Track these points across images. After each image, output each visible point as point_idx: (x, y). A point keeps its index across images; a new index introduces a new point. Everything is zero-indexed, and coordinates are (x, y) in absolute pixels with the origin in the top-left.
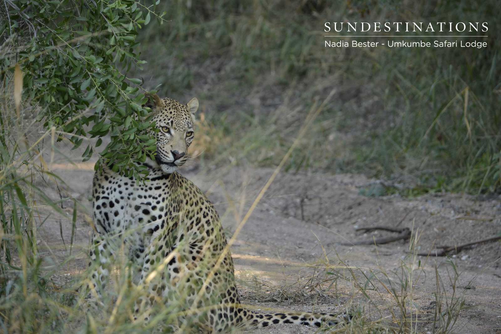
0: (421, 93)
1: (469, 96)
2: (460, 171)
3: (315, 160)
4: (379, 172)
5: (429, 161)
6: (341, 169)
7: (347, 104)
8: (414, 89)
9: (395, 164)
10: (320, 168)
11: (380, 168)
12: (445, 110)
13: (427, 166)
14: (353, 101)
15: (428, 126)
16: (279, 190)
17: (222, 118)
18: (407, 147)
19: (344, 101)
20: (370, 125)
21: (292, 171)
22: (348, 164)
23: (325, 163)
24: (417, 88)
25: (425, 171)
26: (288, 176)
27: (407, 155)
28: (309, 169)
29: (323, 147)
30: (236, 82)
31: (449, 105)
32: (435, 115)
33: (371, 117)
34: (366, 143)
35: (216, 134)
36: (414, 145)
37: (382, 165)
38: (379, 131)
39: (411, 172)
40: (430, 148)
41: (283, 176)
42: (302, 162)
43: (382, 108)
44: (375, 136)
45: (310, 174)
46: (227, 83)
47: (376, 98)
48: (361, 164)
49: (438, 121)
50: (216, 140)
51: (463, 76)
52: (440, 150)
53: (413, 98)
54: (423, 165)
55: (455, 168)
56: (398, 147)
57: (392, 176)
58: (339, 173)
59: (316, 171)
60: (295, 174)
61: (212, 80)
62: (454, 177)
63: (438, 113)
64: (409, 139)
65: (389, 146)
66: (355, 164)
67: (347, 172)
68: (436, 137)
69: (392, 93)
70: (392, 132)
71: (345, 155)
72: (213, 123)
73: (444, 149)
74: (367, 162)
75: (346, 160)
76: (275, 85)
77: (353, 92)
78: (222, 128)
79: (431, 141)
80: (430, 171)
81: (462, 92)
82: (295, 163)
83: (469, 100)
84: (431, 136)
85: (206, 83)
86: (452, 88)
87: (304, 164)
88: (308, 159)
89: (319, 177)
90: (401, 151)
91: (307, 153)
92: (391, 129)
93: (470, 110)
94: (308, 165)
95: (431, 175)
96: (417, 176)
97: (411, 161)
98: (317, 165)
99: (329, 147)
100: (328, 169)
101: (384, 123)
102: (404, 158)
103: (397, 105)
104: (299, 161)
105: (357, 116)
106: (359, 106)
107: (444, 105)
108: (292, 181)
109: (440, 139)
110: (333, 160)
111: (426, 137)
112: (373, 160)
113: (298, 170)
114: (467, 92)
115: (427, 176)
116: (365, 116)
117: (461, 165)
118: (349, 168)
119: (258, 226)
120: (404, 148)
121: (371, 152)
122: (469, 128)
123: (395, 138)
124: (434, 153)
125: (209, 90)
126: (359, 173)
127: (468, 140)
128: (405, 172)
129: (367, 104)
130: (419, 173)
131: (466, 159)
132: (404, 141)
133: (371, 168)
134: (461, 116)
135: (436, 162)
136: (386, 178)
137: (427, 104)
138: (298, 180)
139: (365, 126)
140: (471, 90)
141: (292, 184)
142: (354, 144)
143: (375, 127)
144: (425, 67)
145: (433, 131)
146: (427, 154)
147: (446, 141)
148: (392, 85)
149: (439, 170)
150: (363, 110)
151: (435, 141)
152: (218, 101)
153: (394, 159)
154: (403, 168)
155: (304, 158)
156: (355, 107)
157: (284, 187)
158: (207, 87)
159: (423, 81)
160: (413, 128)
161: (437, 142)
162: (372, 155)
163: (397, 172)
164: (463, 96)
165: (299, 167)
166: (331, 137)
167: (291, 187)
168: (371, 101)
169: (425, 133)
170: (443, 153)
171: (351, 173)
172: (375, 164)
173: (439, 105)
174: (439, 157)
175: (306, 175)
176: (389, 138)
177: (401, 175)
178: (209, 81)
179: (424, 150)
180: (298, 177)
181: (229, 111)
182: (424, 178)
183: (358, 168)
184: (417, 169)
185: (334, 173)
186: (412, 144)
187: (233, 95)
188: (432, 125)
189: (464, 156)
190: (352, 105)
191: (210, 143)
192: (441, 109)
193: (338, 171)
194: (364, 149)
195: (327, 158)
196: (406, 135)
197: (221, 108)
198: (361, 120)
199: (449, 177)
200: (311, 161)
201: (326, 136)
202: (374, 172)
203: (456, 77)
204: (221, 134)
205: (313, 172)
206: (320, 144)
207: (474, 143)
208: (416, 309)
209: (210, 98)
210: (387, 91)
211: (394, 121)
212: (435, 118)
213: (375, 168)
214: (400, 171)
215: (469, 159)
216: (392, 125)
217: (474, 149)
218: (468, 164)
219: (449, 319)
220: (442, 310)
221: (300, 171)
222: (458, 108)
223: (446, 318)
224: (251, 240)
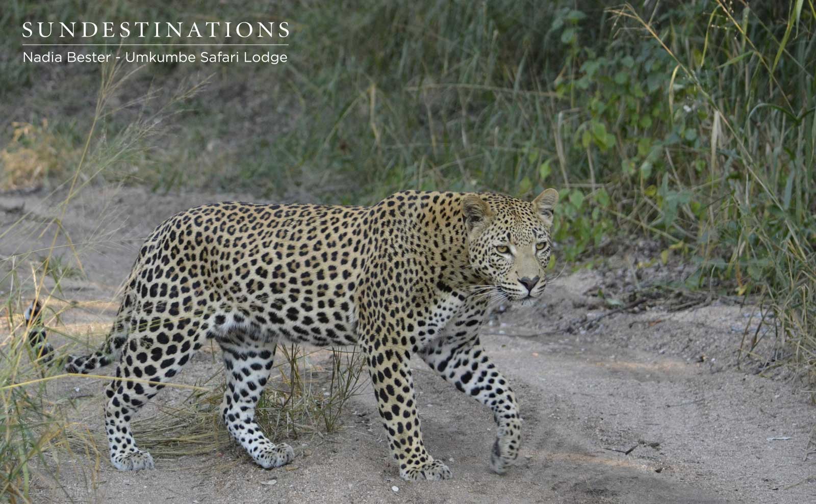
0: (320, 91)
1: (377, 95)
2: (369, 187)
3: (189, 177)
4: (270, 190)
5: (330, 175)
6: (223, 188)
7: (229, 104)
8: (311, 86)
9: (290, 180)
10: (197, 186)
11: (270, 185)
12: (349, 109)
13: (329, 182)
14: (237, 100)
15: (329, 130)
16: (145, 216)
17: (71, 124)
18: (304, 160)
19: (226, 100)
20: (258, 130)
21: (160, 191)
22: (231, 180)
23: (203, 179)
24: (315, 83)
25: (326, 188)
26: (155, 199)
27: (304, 168)
28: (183, 188)
29: (200, 159)
30: (88, 78)
31: (353, 105)
32: (337, 117)
33: (259, 120)
34: (254, 153)
35: (63, 144)
36: (311, 156)
37: (273, 181)
38: (269, 138)
39: (309, 190)
40: (332, 159)
41: (149, 198)
42: (173, 179)
43: (273, 107)
44: (265, 144)
45: (183, 194)
46: (76, 78)
47: (265, 97)
48: (248, 181)
49: (341, 125)
50: (64, 152)
51: (369, 71)
52: (344, 161)
53: (308, 96)
54: (323, 181)
55: (362, 185)
56: (292, 159)
57: (286, 195)
58: (220, 193)
59: (191, 191)
60: (164, 195)
61: (58, 74)
62: (362, 195)
63: (341, 115)
64: (306, 149)
65: (281, 157)
66: (241, 181)
67: (230, 191)
68: (338, 145)
69: (283, 91)
70: (286, 139)
71: (227, 170)
72: (59, 130)
73: (348, 161)
74: (254, 178)
75: (229, 175)
76: (138, 80)
77: (236, 88)
78: (71, 137)
79: (332, 150)
80: (332, 188)
81: (368, 90)
82: (164, 180)
83: (377, 100)
84: (332, 145)
85: (50, 79)
86: (357, 84)
87: (176, 181)
88: (181, 175)
89: (194, 198)
90: (296, 163)
91: (179, 167)
92: (285, 134)
93: (378, 112)
94: (181, 184)
95: (333, 193)
96: (317, 195)
97: (309, 176)
98: (192, 183)
99: (207, 160)
100: (206, 187)
101: (276, 128)
102: (300, 172)
103: (291, 104)
104: (169, 179)
105: (241, 119)
106: (245, 106)
107: (348, 105)
108: (160, 203)
109: (343, 147)
110: (213, 176)
111: (326, 146)
112: (262, 175)
113: (168, 189)
114: (373, 90)
115: (327, 195)
116: (252, 119)
117: (369, 179)
118: (232, 186)
119: (117, 262)
120: (300, 159)
121: (260, 165)
122: (378, 135)
123: (289, 148)
124: (336, 165)
125: (54, 88)
126: (245, 192)
127: (377, 149)
128: (302, 190)
129: (254, 103)
130: (318, 191)
131: (374, 173)
132: (300, 150)
133: (260, 186)
134: (367, 119)
135: (339, 177)
136: (278, 198)
137: (327, 104)
138: (169, 203)
139: (251, 132)
140: (379, 86)
141: (161, 208)
142: (239, 156)
143: (264, 134)
144: (324, 57)
145: (336, 138)
146: (329, 166)
147: (351, 151)
148: (283, 80)
149: (343, 186)
150: (249, 110)
151: (338, 152)
152: (66, 102)
153: (288, 173)
154: (298, 184)
155: (176, 174)
156: (239, 107)
157: (151, 212)
158: (51, 84)
159: (322, 74)
160: (311, 132)
161: (340, 152)
162: (261, 170)
163: (292, 189)
164: (368, 95)
165: (169, 185)
166: (210, 146)
167: (159, 213)
168: (258, 101)
169: (325, 140)
170: (347, 166)
171: (235, 192)
172: (265, 180)
173: (342, 105)
174: (341, 171)
175: (178, 196)
176: (281, 148)
177: (297, 193)
178: (54, 76)
179: (325, 162)
180: (169, 198)
181: (81, 114)
182: (324, 198)
183: (244, 185)
184: (317, 186)
185: (213, 193)
186: (310, 153)
187: (85, 94)
188: (333, 132)
189: (373, 169)
190: (235, 105)
191: (56, 156)
192: (344, 110)
193: (219, 189)
194: (251, 160)
195: (204, 173)
196: (303, 142)
197: (71, 110)
198: (247, 124)
199: (354, 195)
200: (185, 178)
201: (203, 147)
202: (263, 190)
203: (361, 70)
204: (69, 144)
205: (187, 192)
206: (196, 155)
207: (383, 153)
208: (310, 366)
209: (56, 98)
210: (277, 89)
211: (287, 125)
212: (337, 122)
213: (265, 185)
214: (296, 188)
215: (378, 174)
216: (285, 130)
217: (384, 160)
218: (376, 180)
219: (351, 376)
220: (341, 367)
221: (171, 192)
222: (364, 110)
223: (346, 375)
224: (108, 281)
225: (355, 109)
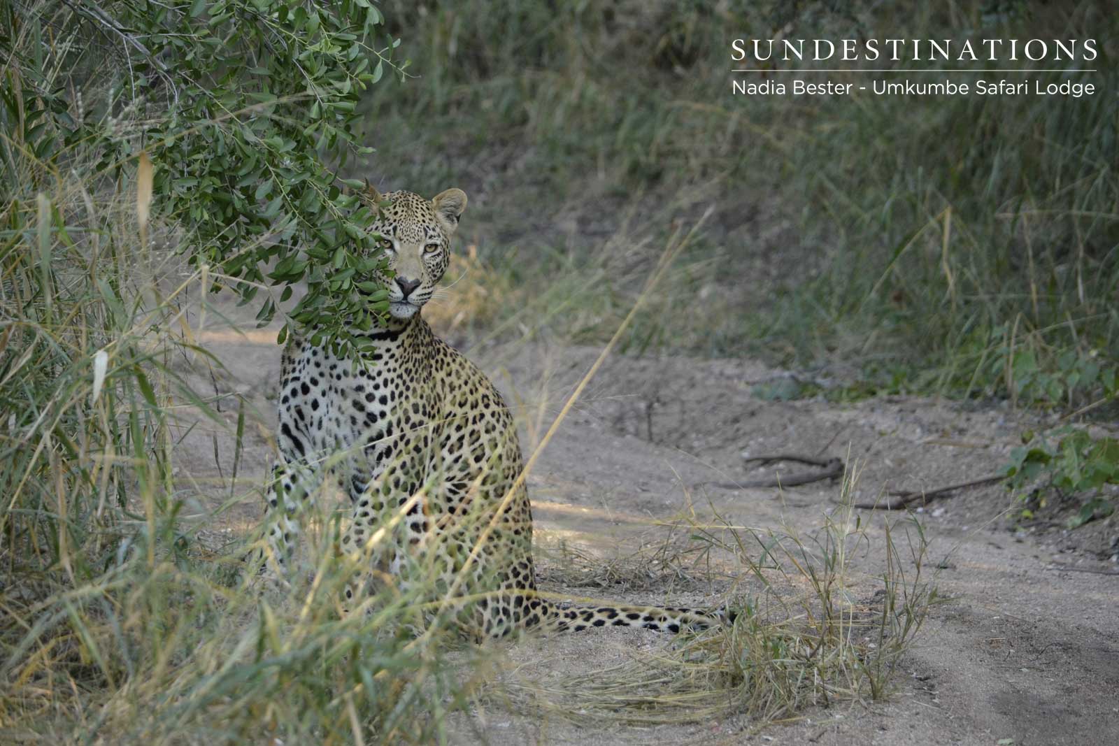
0: (867, 217)
1: (952, 224)
2: (934, 356)
3: (674, 334)
4: (789, 356)
5: (878, 338)
6: (722, 351)
7: (732, 234)
8: (854, 209)
9: (818, 343)
10: (683, 347)
11: (790, 349)
12: (908, 247)
13: (875, 347)
14: (744, 228)
15: (879, 275)
16: (609, 386)
17: (509, 255)
18: (840, 315)
19: (728, 228)
20: (774, 272)
21: (632, 352)
22: (734, 341)
23: (693, 338)
24: (861, 207)
25: (871, 356)
26: (624, 362)
27: (839, 326)
28: (663, 349)
29: (689, 309)
30: (534, 190)
31: (915, 239)
32: (891, 256)
33: (775, 257)
34: (767, 304)
35: (496, 283)
36: (853, 309)
37: (795, 345)
38: (791, 283)
39: (846, 358)
40: (880, 315)
41: (616, 362)
42: (650, 336)
43: (796, 240)
44: (783, 292)
45: (664, 358)
46: (517, 192)
47: (786, 224)
48: (758, 342)
49: (896, 267)
50: (497, 294)
51: (942, 187)
52: (898, 319)
53: (852, 225)
54: (868, 345)
55: (924, 352)
56: (823, 313)
57: (812, 364)
58: (717, 358)
59: (675, 353)
60: (637, 358)
61: (492, 185)
62: (923, 368)
63: (897, 252)
64: (843, 299)
65: (808, 309)
66: (747, 341)
67: (731, 356)
68: (892, 294)
69: (814, 215)
70: (813, 285)
71: (728, 326)
72: (492, 262)
73: (905, 318)
74: (767, 338)
75: (730, 334)
76: (604, 196)
77: (745, 212)
78: (508, 273)
79: (882, 301)
80: (880, 356)
81: (939, 216)
82: (638, 337)
83: (953, 229)
84: (883, 296)
85: (480, 191)
86: (923, 208)
87: (655, 339)
88: (662, 331)
89: (681, 364)
90: (829, 320)
91: (660, 320)
92: (811, 279)
93: (953, 248)
94: (661, 343)
95: (882, 363)
96: (855, 365)
97: (847, 339)
98: (677, 342)
99: (699, 311)
100: (697, 349)
101: (800, 268)
102: (834, 332)
103: (824, 237)
104: (645, 336)
105: (752, 255)
106: (756, 238)
107: (907, 239)
108: (631, 370)
109: (898, 298)
110: (707, 334)
111: (873, 295)
112: (777, 335)
113: (643, 350)
114: (948, 217)
115: (874, 365)
116: (766, 256)
117: (935, 346)
118: (734, 349)
119: (568, 449)
120: (835, 314)
121: (776, 320)
122: (951, 281)
123: (818, 296)
124: (886, 324)
125: (485, 203)
126: (753, 358)
127: (949, 302)
128: (836, 358)
129: (769, 233)
130: (859, 359)
131: (944, 336)
132: (835, 302)
133: (774, 350)
134: (937, 258)
135: (890, 341)
136: (801, 368)
137: (877, 237)
138: (643, 369)
139: (766, 273)
140: (954, 212)
141: (632, 375)
142: (745, 305)
143: (783, 276)
144: (873, 170)
145: (887, 285)
146: (876, 325)
147: (910, 304)
148: (815, 200)
149: (896, 354)
150: (761, 244)
151: (890, 304)
152: (500, 224)
153: (817, 334)
154: (831, 350)
155: (655, 328)
156: (747, 239)
157: (617, 381)
158: (481, 198)
159: (871, 193)
160: (852, 277)
161: (894, 305)
162: (777, 327)
163: (821, 357)
164: (941, 223)
165: (645, 345)
166: (704, 292)
167: (630, 382)
168: (776, 230)
169: (871, 288)
170: (903, 324)
171: (739, 357)
172: (780, 343)
173: (898, 239)
174: (896, 332)
175: (657, 359)
176: (808, 296)
177: (829, 362)
178: (486, 187)
179: (870, 319)
180: (643, 363)
181: (521, 242)
182: (868, 369)
183: (751, 348)
184: (857, 352)
185: (707, 357)
186: (849, 307)
187: (529, 213)
188: (886, 274)
189: (941, 331)
190: (742, 236)
191: (486, 299)
192: (902, 245)
193: (716, 353)
194: (763, 314)
195: (694, 330)
196: (839, 290)
197: (507, 236)
198: (758, 263)
199: (912, 368)
200: (667, 335)
201: (695, 290)
202: (780, 356)
203: (930, 188)
204: (505, 283)
205: (670, 355)
206: (683, 304)
207: (958, 307)
208: (849, 603)
209: (487, 218)
210: (806, 211)
211: (817, 266)
212: (891, 262)
213: (781, 349)
214: (826, 354)
215: (949, 336)
216: (813, 272)
217: (959, 318)
218: (948, 345)
219: (909, 621)
220: (896, 606)
221: (647, 353)
222: (931, 245)
223: (904, 619)
224: (556, 475)
225: (918, 244)
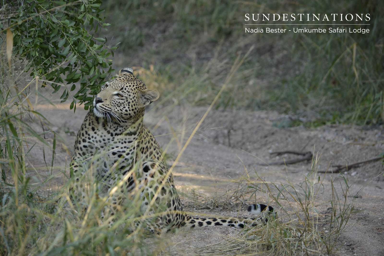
0: (320, 48)
1: (357, 50)
2: (350, 107)
3: (238, 101)
4: (288, 109)
5: (326, 100)
6: (259, 107)
7: (263, 57)
8: (314, 45)
9: (300, 103)
10: (243, 106)
11: (288, 106)
12: (338, 61)
13: (325, 104)
14: (267, 55)
15: (326, 73)
16: (211, 123)
17: (167, 69)
18: (309, 90)
19: (261, 54)
20: (281, 73)
21: (221, 109)
22: (264, 103)
23: (246, 102)
24: (317, 44)
25: (323, 108)
26: (218, 113)
27: (309, 96)
28: (234, 107)
29: (245, 90)
30: (177, 41)
31: (341, 56)
32: (331, 65)
33: (281, 67)
34: (278, 87)
35: (162, 81)
36: (315, 88)
37: (290, 103)
38: (288, 78)
39: (312, 109)
40: (327, 90)
41: (214, 113)
42: (229, 102)
43: (290, 59)
44: (285, 81)
45: (234, 111)
46: (170, 41)
47: (285, 52)
48: (274, 103)
49: (333, 69)
50: (163, 86)
52: (335, 91)
53: (314, 52)
54: (322, 103)
55: (346, 106)
56: (302, 90)
57: (298, 112)
58: (257, 110)
59: (239, 109)
60: (223, 111)
61: (159, 39)
62: (346, 112)
63: (333, 63)
64: (310, 84)
65: (295, 89)
66: (270, 103)
67: (263, 109)
68: (331, 81)
69: (297, 48)
70: (298, 78)
71: (262, 96)
72: (160, 72)
73: (337, 91)
74: (279, 101)
75: (262, 100)
76: (207, 42)
77: (267, 48)
78: (167, 76)
79: (327, 84)
80: (327, 107)
81: (351, 47)
82: (223, 102)
83: (357, 52)
84: (327, 81)
85: (154, 42)
86: (344, 44)
87: (230, 103)
88: (233, 99)
89: (242, 113)
90: (304, 93)
91: (232, 95)
92: (296, 76)
93: (357, 60)
94: (233, 104)
95: (328, 111)
96: (317, 112)
97: (313, 100)
98: (240, 104)
99: (249, 91)
100: (248, 107)
101: (292, 71)
102: (307, 98)
103: (302, 57)
104: (226, 101)
105: (271, 66)
106: (272, 58)
107: (337, 57)
108: (221, 116)
109: (334, 83)
110: (253, 100)
111: (323, 82)
112: (283, 99)
113: (225, 108)
114: (355, 47)
115: (325, 111)
116: (277, 66)
117: (350, 103)
118: (264, 106)
119: (195, 151)
120: (307, 90)
121: (282, 93)
122: (357, 74)
123: (300, 83)
124: (330, 94)
125: (157, 47)
126: (272, 110)
127: (356, 83)
128: (308, 109)
129: (278, 56)
130: (318, 109)
131: (354, 99)
132: (307, 85)
133: (281, 106)
134: (351, 65)
135: (331, 101)
136: (293, 113)
137: (325, 57)
138: (226, 116)
139: (277, 74)
140: (358, 45)
141: (221, 119)
142: (268, 88)
143: (285, 74)
145: (329, 77)
146: (324, 95)
147: (339, 85)
148: (297, 42)
149: (334, 107)
150: (275, 61)
151: (331, 85)
152: (163, 56)
153: (299, 99)
154: (306, 105)
155: (230, 99)
156: (269, 59)
157: (215, 121)
158: (154, 45)
159: (321, 38)
160: (314, 74)
162: (283, 96)
163: (302, 109)
164: (352, 50)
165: (226, 105)
166: (251, 82)
167: (220, 121)
168: (281, 55)
169: (322, 78)
170: (337, 94)
171: (266, 110)
172: (284, 103)
173: (334, 57)
174: (334, 97)
175: (232, 112)
176: (295, 83)
177: (305, 111)
178: (157, 40)
179: (322, 92)
180: (226, 113)
181: (172, 63)
182: (322, 113)
183: (272, 106)
184: (317, 106)
185: (253, 110)
186: (313, 87)
187: (175, 51)
188: (328, 73)
189: (353, 96)
190: (267, 58)
192: (336, 60)
193: (256, 108)
194: (276, 91)
195: (247, 99)
196: (309, 80)
197: (166, 61)
198: (274, 69)
199: (341, 112)
200: (235, 101)
201: (247, 81)
202: (284, 109)
203: (347, 35)
204: (166, 80)
205: (237, 109)
206: (242, 88)
207: (360, 86)
208: (316, 214)
209: (157, 53)
210: (294, 46)
211: (299, 70)
212: (330, 68)
213: (284, 106)
214: (304, 108)
215: (357, 98)
216: (297, 72)
217: (361, 91)
218: (356, 102)
219: (342, 221)
220: (336, 214)
221: (228, 109)
222: (348, 59)
223: (340, 220)
224: (190, 162)
225: (343, 59)
